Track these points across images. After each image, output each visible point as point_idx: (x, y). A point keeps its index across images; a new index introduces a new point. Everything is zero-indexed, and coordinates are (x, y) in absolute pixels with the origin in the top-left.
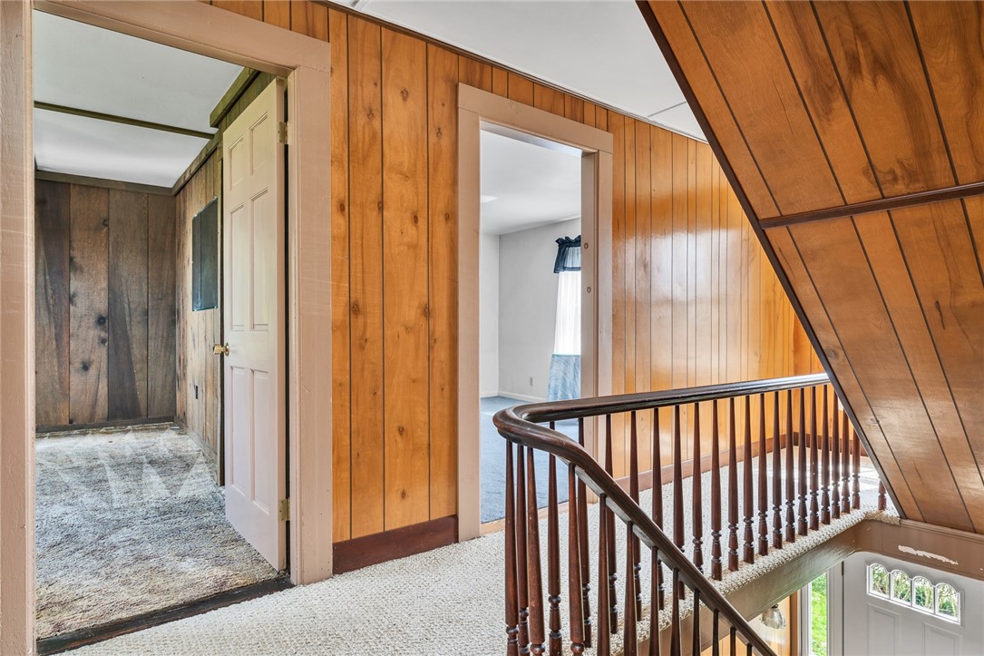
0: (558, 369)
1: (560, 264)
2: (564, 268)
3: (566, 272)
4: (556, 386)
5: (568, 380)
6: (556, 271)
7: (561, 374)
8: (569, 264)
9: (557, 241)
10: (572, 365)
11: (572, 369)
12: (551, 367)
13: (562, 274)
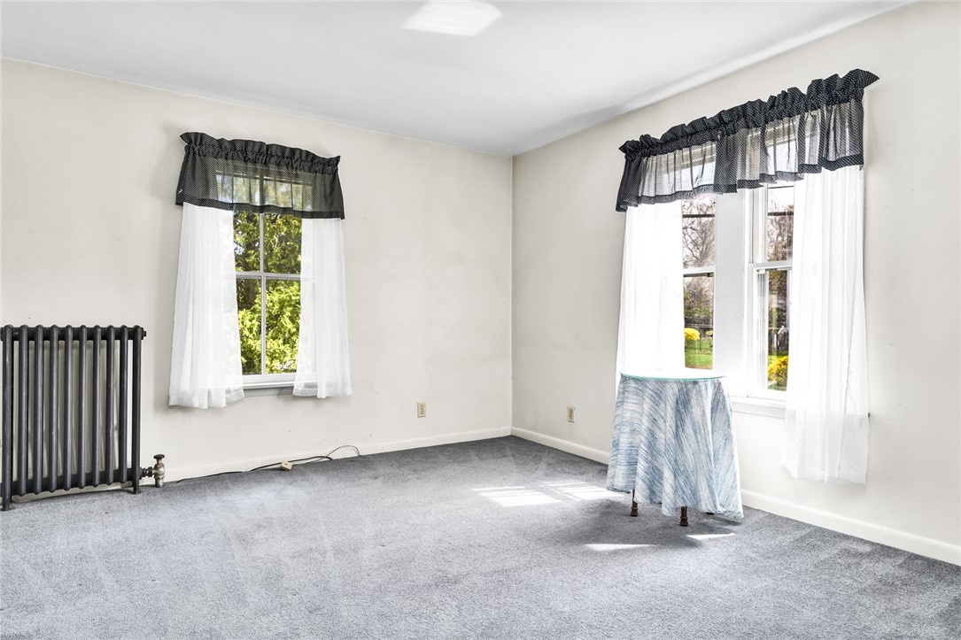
0: (635, 410)
1: (629, 194)
2: (639, 200)
3: (643, 206)
4: (633, 449)
5: (660, 436)
6: (621, 206)
7: (646, 422)
8: (648, 191)
9: (623, 149)
10: (671, 402)
11: (670, 413)
12: (621, 403)
13: (633, 212)
